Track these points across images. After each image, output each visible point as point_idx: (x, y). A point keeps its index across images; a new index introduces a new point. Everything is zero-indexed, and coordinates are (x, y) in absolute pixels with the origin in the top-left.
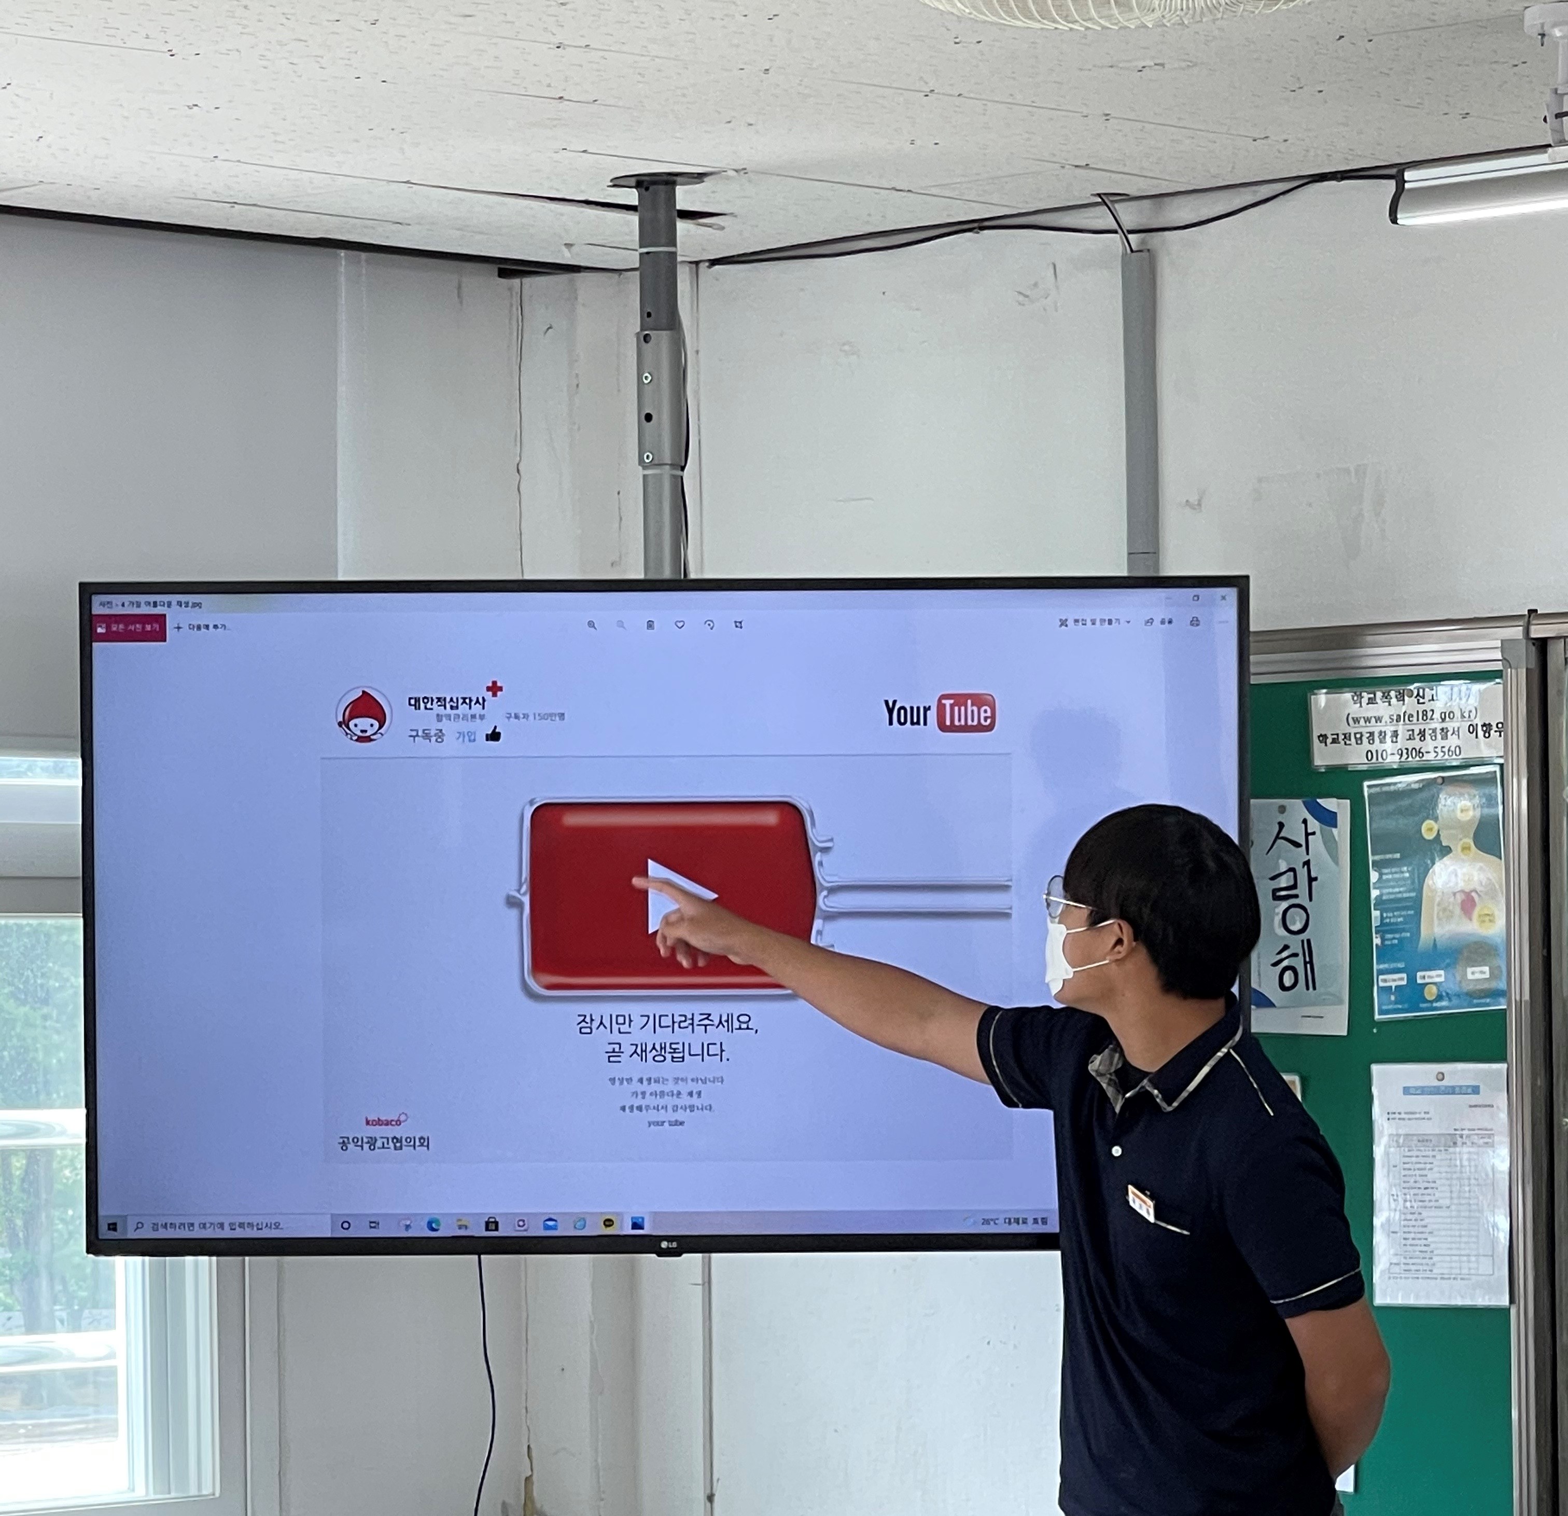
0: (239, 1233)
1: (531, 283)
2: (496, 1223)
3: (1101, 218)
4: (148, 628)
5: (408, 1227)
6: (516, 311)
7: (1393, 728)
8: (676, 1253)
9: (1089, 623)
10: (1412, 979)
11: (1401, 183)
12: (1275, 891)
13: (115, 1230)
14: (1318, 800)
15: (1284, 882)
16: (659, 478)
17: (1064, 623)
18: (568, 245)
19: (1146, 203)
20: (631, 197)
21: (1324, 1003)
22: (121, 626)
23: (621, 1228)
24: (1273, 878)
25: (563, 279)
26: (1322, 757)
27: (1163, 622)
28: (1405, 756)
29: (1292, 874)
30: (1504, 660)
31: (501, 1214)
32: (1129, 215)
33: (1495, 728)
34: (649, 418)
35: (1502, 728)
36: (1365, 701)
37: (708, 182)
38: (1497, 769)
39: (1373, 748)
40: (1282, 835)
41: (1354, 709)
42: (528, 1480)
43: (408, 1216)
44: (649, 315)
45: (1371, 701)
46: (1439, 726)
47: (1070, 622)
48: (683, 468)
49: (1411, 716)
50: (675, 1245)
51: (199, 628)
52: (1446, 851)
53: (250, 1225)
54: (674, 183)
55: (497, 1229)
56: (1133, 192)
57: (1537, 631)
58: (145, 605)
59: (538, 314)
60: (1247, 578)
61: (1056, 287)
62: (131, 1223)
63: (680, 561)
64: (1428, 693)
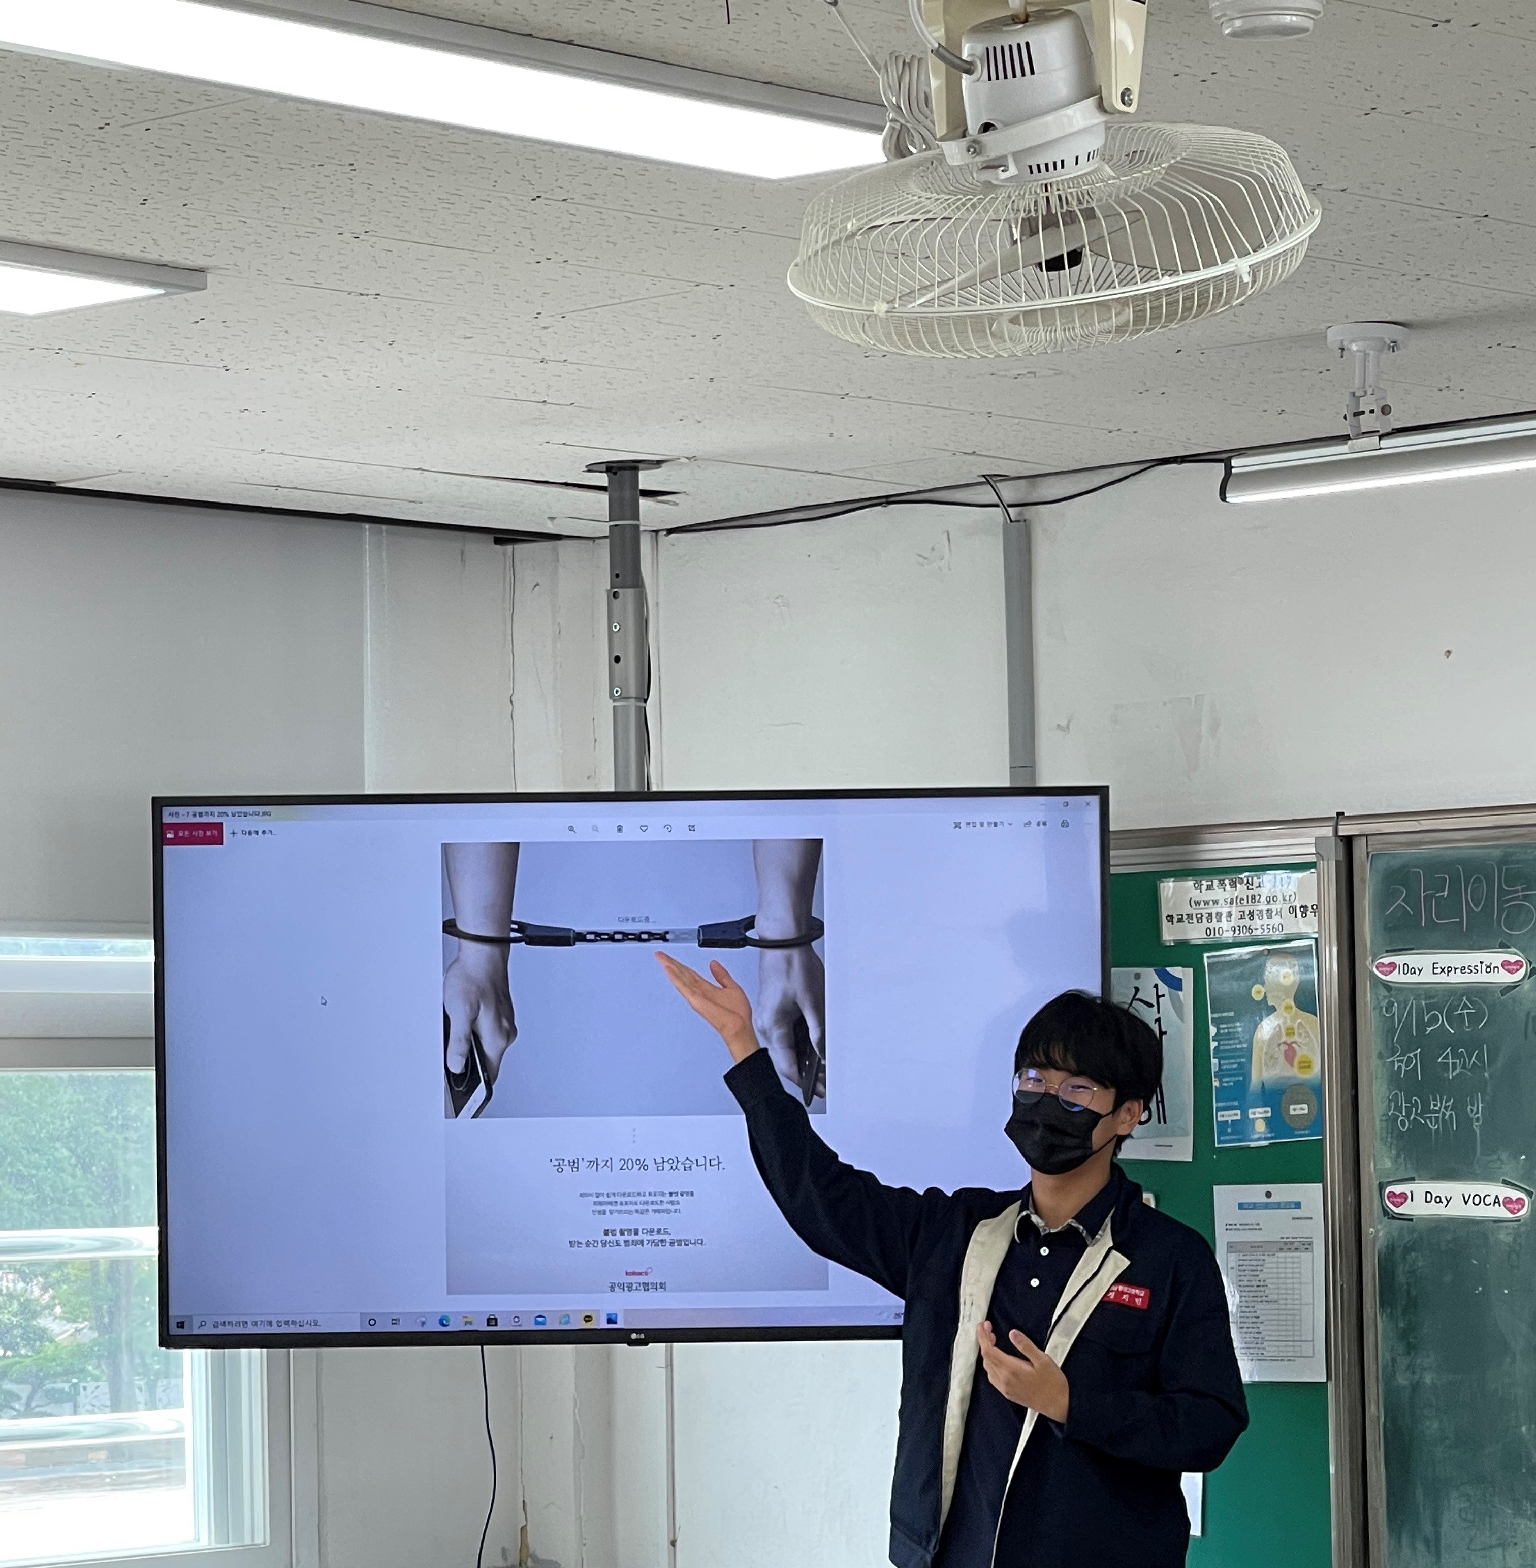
0: (284, 1330)
1: (521, 549)
2: (496, 1320)
3: (986, 494)
4: (209, 833)
5: (423, 1323)
6: (509, 573)
7: (1228, 910)
8: (644, 1343)
9: (978, 825)
10: (1244, 1114)
11: (1229, 468)
13: (182, 1327)
14: (1168, 969)
16: (627, 707)
17: (957, 825)
18: (552, 519)
19: (1023, 482)
20: (603, 479)
21: (1174, 1134)
22: (187, 833)
23: (598, 1322)
25: (548, 545)
26: (1169, 934)
27: (1038, 824)
28: (1237, 932)
30: (1317, 853)
31: (499, 1312)
32: (1009, 492)
33: (1310, 909)
34: (617, 659)
35: (1316, 909)
36: (1204, 887)
37: (664, 467)
38: (1313, 942)
39: (1211, 926)
40: (1137, 997)
41: (1195, 894)
42: (523, 1529)
43: (423, 1315)
44: (617, 576)
45: (1209, 888)
46: (1264, 908)
47: (963, 825)
48: (645, 701)
49: (1242, 899)
50: (642, 1336)
51: (250, 833)
52: (1273, 1009)
53: (294, 1322)
54: (636, 469)
55: (496, 1325)
56: (1012, 474)
57: (1343, 830)
58: (211, 815)
59: (527, 575)
60: (1107, 788)
61: (950, 550)
62: (196, 1322)
63: (644, 776)
64: (1256, 881)
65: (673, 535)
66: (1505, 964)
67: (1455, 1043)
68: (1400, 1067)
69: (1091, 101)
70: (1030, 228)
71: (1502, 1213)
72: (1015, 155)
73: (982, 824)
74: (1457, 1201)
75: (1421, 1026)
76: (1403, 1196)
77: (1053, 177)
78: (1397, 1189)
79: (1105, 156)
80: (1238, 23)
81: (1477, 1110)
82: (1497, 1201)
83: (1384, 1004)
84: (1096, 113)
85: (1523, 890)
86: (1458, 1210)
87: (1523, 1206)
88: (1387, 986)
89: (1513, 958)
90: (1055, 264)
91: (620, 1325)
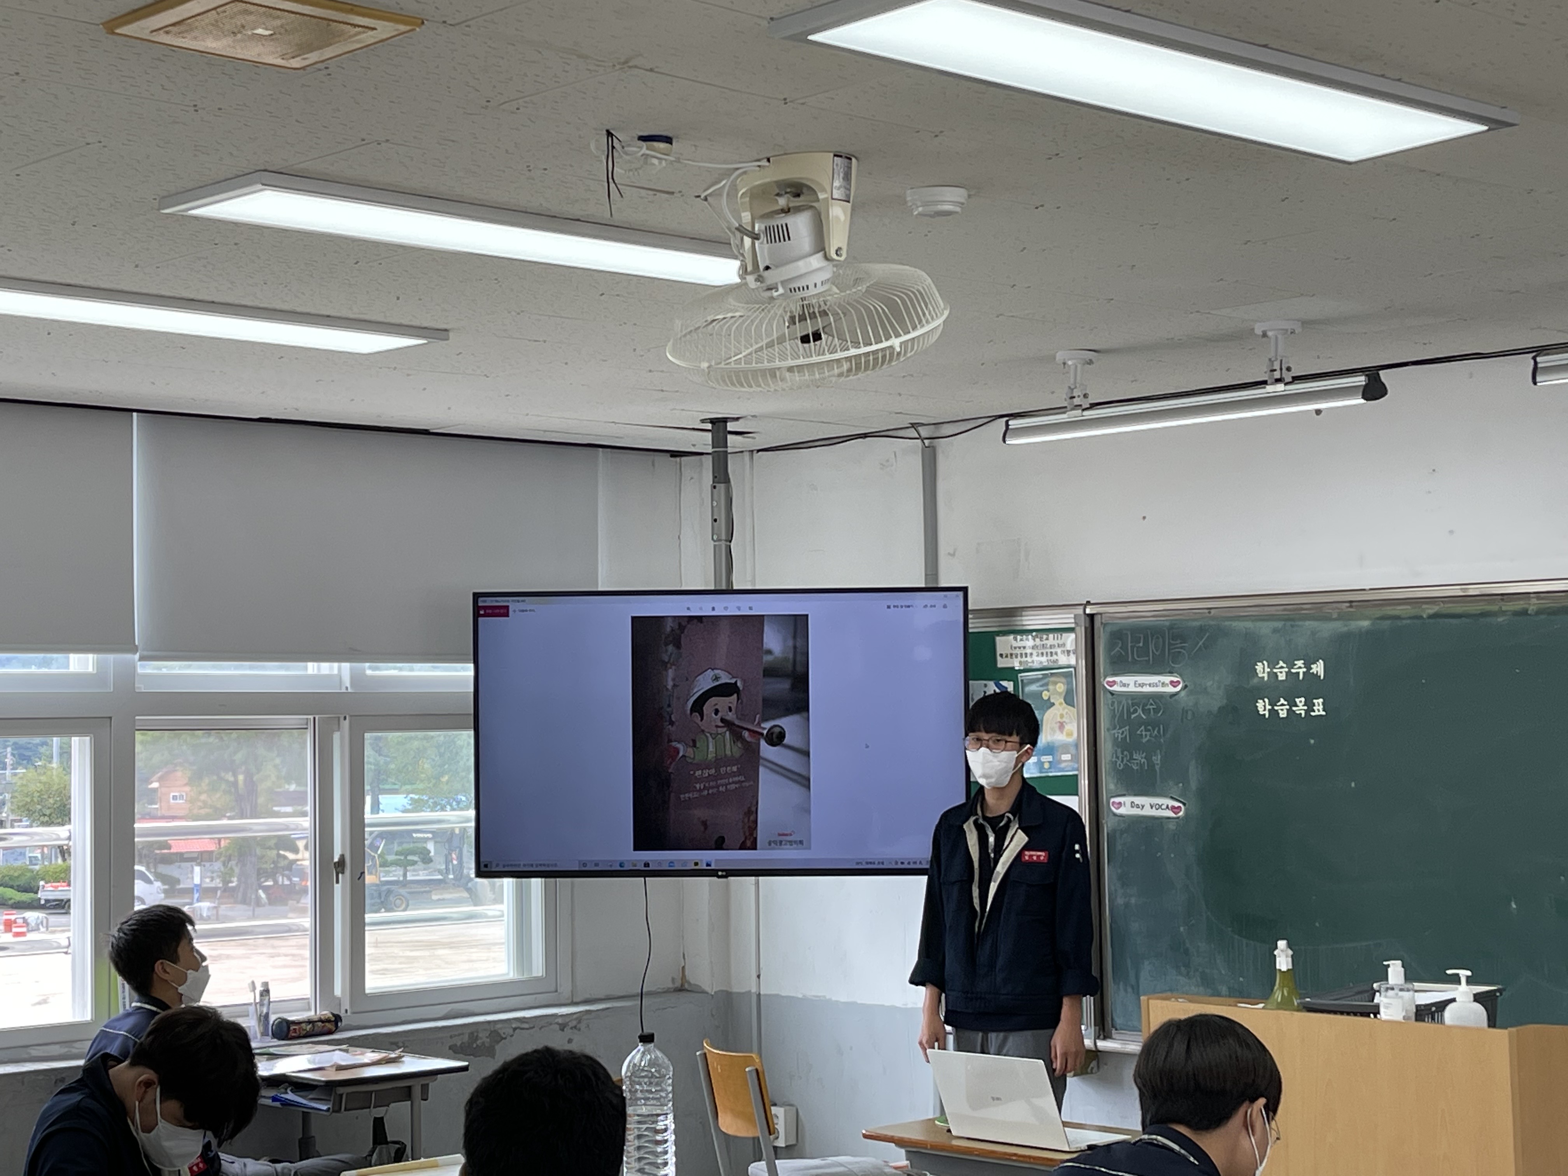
0: (539, 868)
1: (684, 460)
2: (648, 864)
3: (912, 433)
4: (502, 611)
5: (611, 866)
6: (678, 471)
7: (1031, 652)
8: (725, 876)
9: (899, 608)
11: (1007, 425)
13: (487, 867)
14: (1000, 682)
16: (720, 545)
17: (889, 607)
18: (691, 445)
19: (931, 427)
20: (709, 426)
22: (491, 611)
23: (702, 866)
25: (698, 457)
26: (1001, 663)
27: (931, 607)
28: (1035, 663)
30: (1076, 623)
31: (652, 861)
32: (924, 432)
33: (1072, 652)
34: (715, 520)
35: (1075, 652)
36: (1018, 640)
37: (741, 420)
38: (1072, 670)
39: (1022, 660)
41: (1015, 644)
42: (683, 968)
43: (610, 861)
44: (717, 477)
45: (1021, 640)
46: (1049, 651)
47: (892, 607)
48: (730, 542)
49: (1038, 646)
50: (724, 873)
51: (523, 611)
52: (1053, 704)
53: (544, 865)
54: (727, 421)
55: (649, 866)
56: (927, 422)
57: (1088, 611)
58: (501, 602)
59: (687, 473)
60: (968, 588)
61: (896, 462)
62: (494, 865)
63: (729, 581)
64: (1045, 637)
65: (760, 453)
66: (1172, 682)
67: (1146, 724)
68: (1118, 736)
69: (821, 254)
70: (792, 320)
71: (1170, 814)
72: (782, 282)
74: (1148, 807)
75: (1129, 714)
76: (1120, 803)
77: (806, 294)
78: (1117, 800)
79: (833, 281)
80: (920, 209)
81: (1157, 759)
82: (1167, 807)
83: (1110, 702)
84: (823, 259)
85: (1181, 643)
86: (1148, 812)
88: (1112, 693)
89: (1175, 679)
90: (805, 339)
91: (713, 867)
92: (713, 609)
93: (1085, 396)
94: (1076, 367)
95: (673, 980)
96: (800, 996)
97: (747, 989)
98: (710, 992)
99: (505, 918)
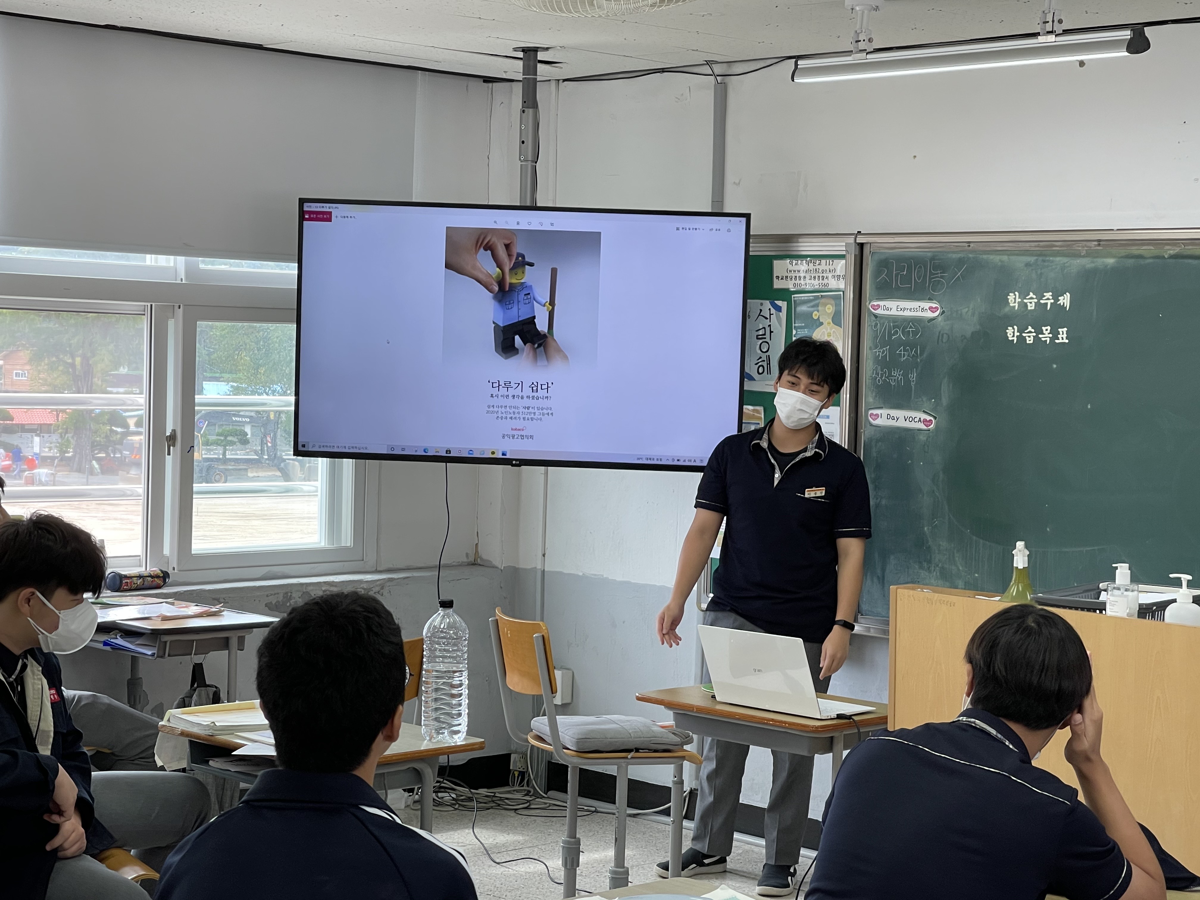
0: (351, 451)
2: (450, 451)
3: (707, 70)
4: (325, 216)
5: (416, 451)
6: (490, 96)
7: (804, 275)
8: (519, 466)
9: (688, 229)
11: (796, 65)
12: (757, 336)
13: (304, 447)
14: (775, 302)
15: (761, 332)
16: (527, 165)
17: (678, 229)
18: (504, 72)
19: (725, 64)
20: (521, 55)
22: (315, 216)
23: (498, 455)
24: (757, 331)
26: (778, 284)
27: (716, 230)
28: (808, 286)
29: (764, 329)
30: (846, 251)
31: (451, 448)
32: (718, 69)
33: (841, 277)
34: (523, 142)
35: (844, 277)
36: (794, 264)
37: (550, 51)
38: (842, 293)
39: (796, 282)
40: (761, 314)
41: (790, 267)
42: (477, 544)
43: (416, 447)
44: (525, 102)
45: (796, 264)
46: (821, 275)
47: (681, 229)
48: (536, 163)
49: (811, 270)
50: (518, 462)
51: (344, 217)
52: (822, 324)
53: (356, 447)
54: (537, 51)
55: (450, 453)
56: (720, 61)
57: (859, 240)
58: (326, 208)
59: (498, 97)
60: (750, 214)
61: (690, 96)
62: (311, 446)
63: (534, 199)
64: (818, 262)
65: (565, 82)
66: (930, 308)
67: (905, 344)
68: (879, 355)
71: (922, 426)
73: (689, 229)
75: (890, 335)
76: (877, 415)
78: (875, 412)
81: (913, 376)
82: (920, 420)
83: (873, 324)
85: (941, 273)
86: (902, 424)
87: (932, 424)
88: (876, 316)
89: (934, 305)
91: (508, 457)
92: (518, 223)
93: (870, 40)
94: (863, 12)
95: (467, 555)
96: (581, 574)
97: (534, 566)
98: (500, 567)
99: (319, 493)
